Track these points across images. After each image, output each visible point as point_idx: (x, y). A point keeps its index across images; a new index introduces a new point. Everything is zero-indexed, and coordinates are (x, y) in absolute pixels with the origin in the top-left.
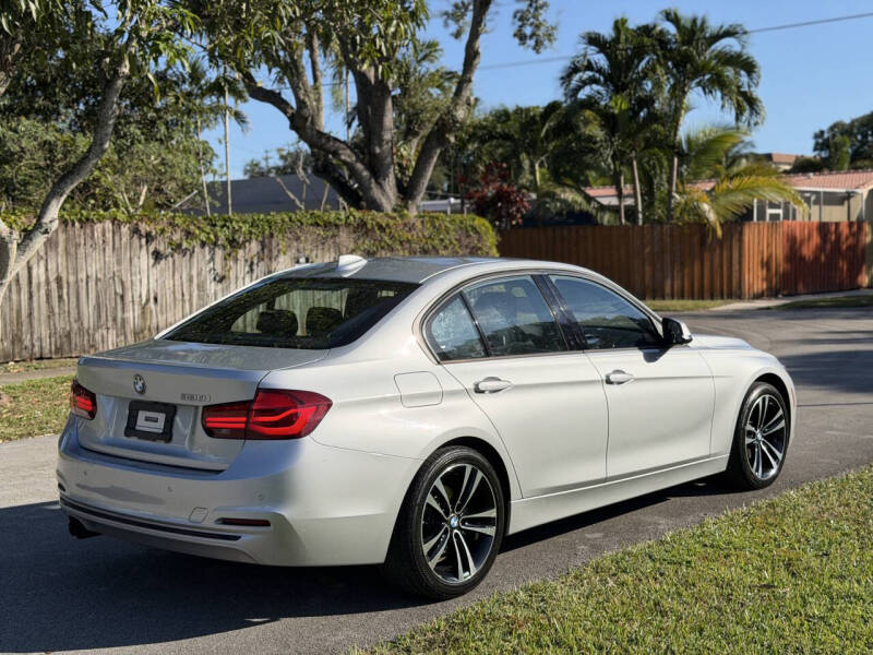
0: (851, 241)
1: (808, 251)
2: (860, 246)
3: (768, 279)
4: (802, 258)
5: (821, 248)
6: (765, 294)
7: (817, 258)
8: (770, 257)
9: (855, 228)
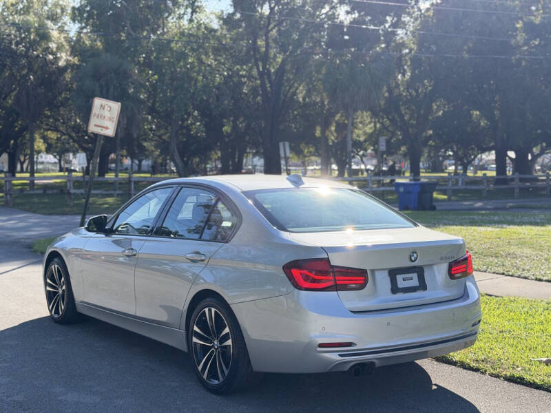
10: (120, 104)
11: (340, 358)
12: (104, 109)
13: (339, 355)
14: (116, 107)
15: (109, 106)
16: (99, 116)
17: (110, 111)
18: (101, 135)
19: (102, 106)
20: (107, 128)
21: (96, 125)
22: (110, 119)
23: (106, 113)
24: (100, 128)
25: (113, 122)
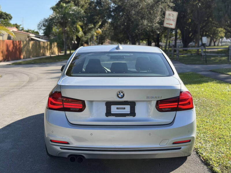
0: (19, 46)
1: (10, 48)
2: (21, 47)
3: (3, 56)
4: (9, 51)
5: (13, 48)
6: (3, 60)
7: (12, 51)
8: (3, 50)
9: (19, 43)
10: (177, 13)
11: (61, 150)
12: (170, 15)
13: (60, 148)
14: (176, 14)
15: (173, 14)
16: (169, 19)
17: (173, 16)
18: (169, 28)
19: (169, 14)
20: (172, 25)
21: (167, 24)
22: (173, 20)
23: (171, 18)
24: (169, 25)
25: (174, 21)
